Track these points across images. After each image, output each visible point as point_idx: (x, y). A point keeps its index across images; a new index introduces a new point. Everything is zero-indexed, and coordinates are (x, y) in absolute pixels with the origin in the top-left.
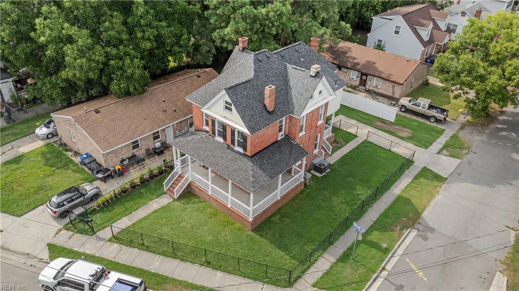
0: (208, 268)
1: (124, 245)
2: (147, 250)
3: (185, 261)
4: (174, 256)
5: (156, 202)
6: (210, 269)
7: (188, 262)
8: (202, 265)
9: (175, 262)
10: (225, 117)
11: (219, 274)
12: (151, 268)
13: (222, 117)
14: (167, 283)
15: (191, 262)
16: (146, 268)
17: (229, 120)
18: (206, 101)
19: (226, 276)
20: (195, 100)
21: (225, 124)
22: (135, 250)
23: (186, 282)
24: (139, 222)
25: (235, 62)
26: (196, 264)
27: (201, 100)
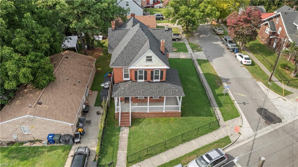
0: (186, 143)
1: (138, 162)
2: (152, 156)
3: (174, 147)
4: (167, 149)
5: (122, 134)
6: (187, 142)
7: (176, 147)
8: (183, 143)
9: (171, 151)
10: (147, 66)
11: (193, 141)
12: (165, 161)
13: (145, 66)
14: (180, 161)
15: (177, 145)
16: (163, 163)
17: (151, 66)
18: (127, 63)
19: (196, 140)
20: (118, 65)
21: (146, 70)
22: (146, 160)
23: (186, 154)
24: (130, 148)
25: (114, 37)
26: (180, 145)
27: (122, 63)
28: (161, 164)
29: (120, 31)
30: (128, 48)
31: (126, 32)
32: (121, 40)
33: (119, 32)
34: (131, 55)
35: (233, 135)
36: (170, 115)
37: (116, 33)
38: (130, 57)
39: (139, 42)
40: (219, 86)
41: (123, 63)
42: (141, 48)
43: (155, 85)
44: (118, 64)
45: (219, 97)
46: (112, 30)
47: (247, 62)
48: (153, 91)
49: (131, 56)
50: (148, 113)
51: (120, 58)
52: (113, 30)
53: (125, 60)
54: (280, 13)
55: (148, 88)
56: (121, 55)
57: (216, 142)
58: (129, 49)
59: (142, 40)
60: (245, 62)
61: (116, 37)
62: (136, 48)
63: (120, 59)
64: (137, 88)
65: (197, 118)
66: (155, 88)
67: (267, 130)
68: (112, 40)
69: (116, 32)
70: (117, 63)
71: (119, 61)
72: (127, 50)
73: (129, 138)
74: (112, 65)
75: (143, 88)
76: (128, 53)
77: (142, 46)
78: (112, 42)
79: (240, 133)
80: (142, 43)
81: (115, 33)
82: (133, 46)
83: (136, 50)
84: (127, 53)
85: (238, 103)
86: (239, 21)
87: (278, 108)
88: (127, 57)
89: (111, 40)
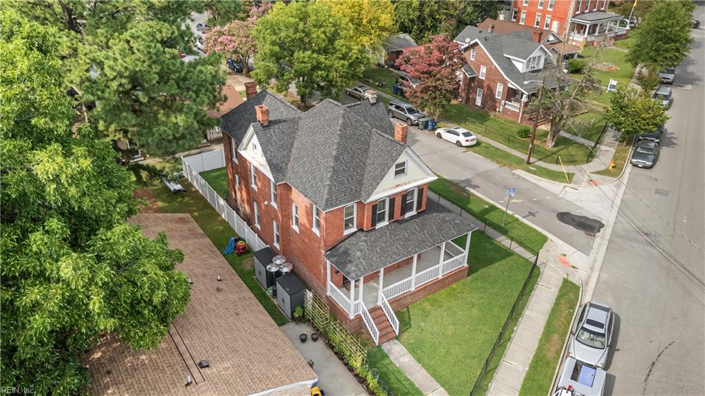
2: (494, 372)
3: (510, 338)
4: (502, 347)
5: (397, 358)
6: (520, 319)
7: (512, 336)
8: (516, 323)
9: (511, 346)
10: (397, 186)
11: (527, 312)
12: (521, 369)
13: (394, 188)
15: (512, 332)
16: (524, 375)
17: (405, 184)
18: (354, 191)
19: (529, 308)
20: (338, 202)
21: (392, 197)
22: (493, 387)
23: (541, 340)
24: (441, 378)
25: (274, 144)
26: (515, 329)
27: (345, 196)
28: (522, 379)
29: (280, 124)
30: (342, 156)
31: (294, 125)
32: (293, 146)
33: (278, 128)
34: (354, 171)
35: (569, 273)
36: (450, 279)
37: (274, 131)
38: (354, 178)
39: (358, 139)
40: (469, 197)
41: (347, 194)
42: (367, 151)
43: (414, 225)
44: (336, 199)
45: (486, 217)
46: (263, 127)
47: (471, 141)
48: (420, 238)
49: (356, 174)
50: (414, 293)
51: (337, 185)
52: (266, 126)
53: (348, 187)
54: (477, 40)
55: (407, 236)
56: (335, 178)
57: (559, 298)
58: (345, 158)
59: (362, 133)
60: (467, 141)
61: (277, 141)
62: (358, 154)
63: (337, 188)
64: (385, 243)
65: (492, 268)
66: (418, 229)
67: (600, 245)
68: (271, 152)
69: (272, 130)
70: (334, 198)
71: (336, 191)
72: (341, 162)
73: (419, 361)
74: (327, 204)
75: (397, 238)
76: (346, 169)
77: (367, 147)
78: (273, 155)
79: (574, 267)
80: (365, 139)
81: (272, 132)
82: (350, 151)
83: (359, 159)
84: (344, 169)
85: (523, 217)
86: (430, 65)
87: (578, 203)
88: (350, 179)
89: (269, 153)
